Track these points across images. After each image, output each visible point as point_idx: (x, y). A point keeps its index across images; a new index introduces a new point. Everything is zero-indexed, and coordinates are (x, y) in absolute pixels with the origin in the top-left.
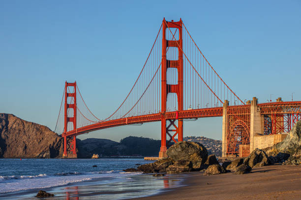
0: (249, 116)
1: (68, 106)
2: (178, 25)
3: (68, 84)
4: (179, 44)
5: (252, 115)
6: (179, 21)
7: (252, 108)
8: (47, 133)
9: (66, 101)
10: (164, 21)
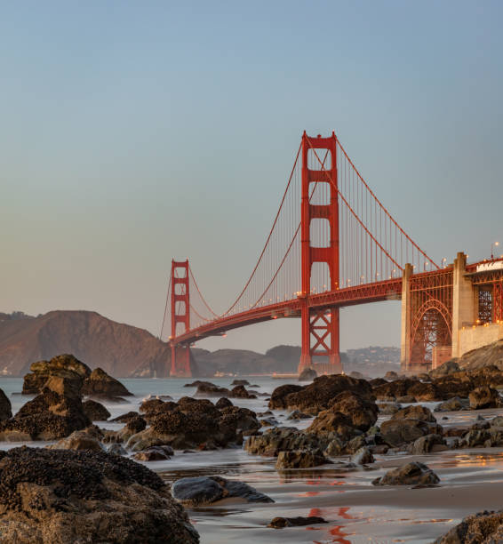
0: (451, 289)
1: (175, 298)
2: (330, 143)
3: (175, 265)
4: (330, 177)
5: (456, 287)
6: (330, 135)
7: (457, 275)
8: (146, 340)
9: (173, 291)
10: (305, 137)
